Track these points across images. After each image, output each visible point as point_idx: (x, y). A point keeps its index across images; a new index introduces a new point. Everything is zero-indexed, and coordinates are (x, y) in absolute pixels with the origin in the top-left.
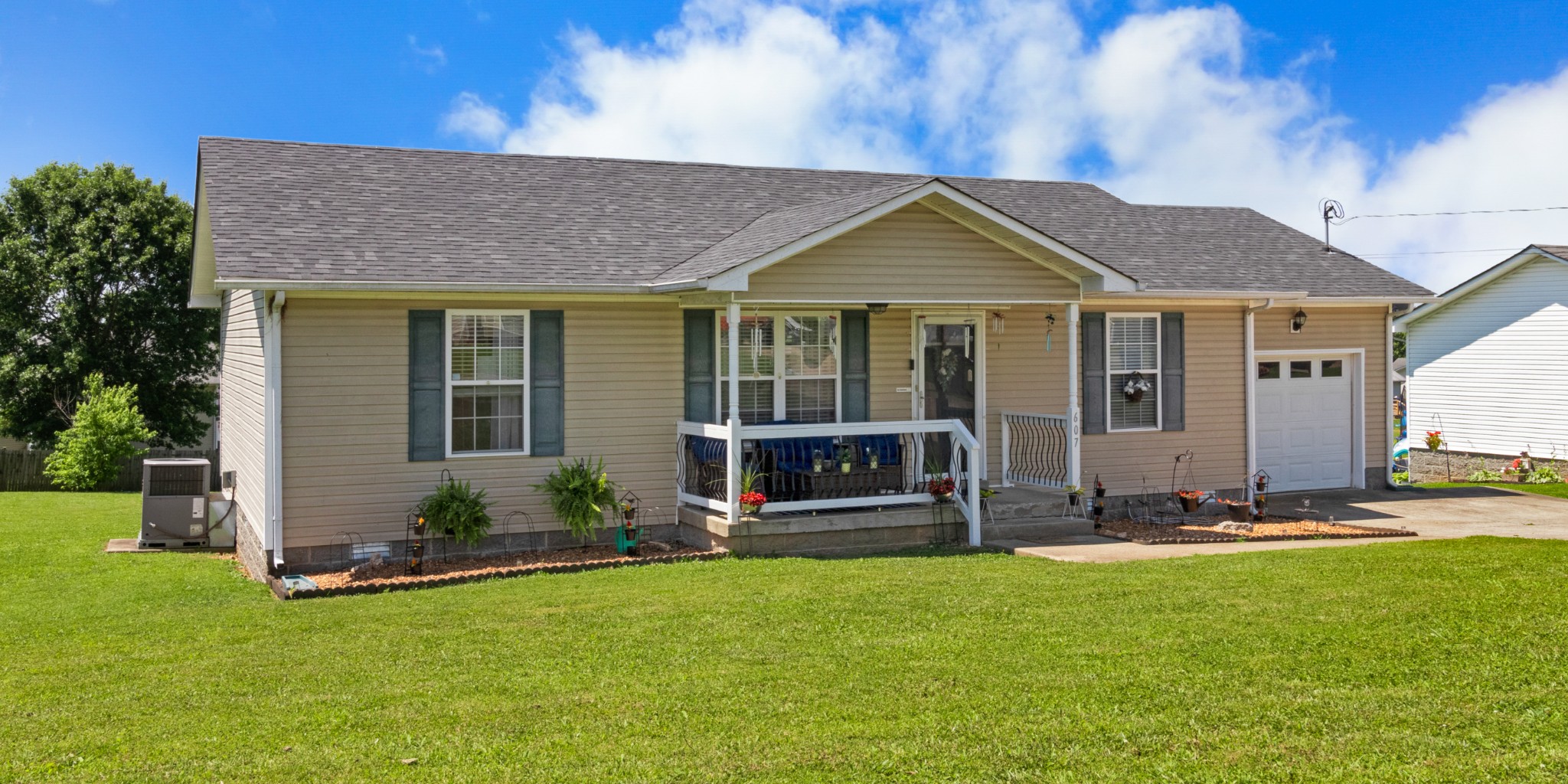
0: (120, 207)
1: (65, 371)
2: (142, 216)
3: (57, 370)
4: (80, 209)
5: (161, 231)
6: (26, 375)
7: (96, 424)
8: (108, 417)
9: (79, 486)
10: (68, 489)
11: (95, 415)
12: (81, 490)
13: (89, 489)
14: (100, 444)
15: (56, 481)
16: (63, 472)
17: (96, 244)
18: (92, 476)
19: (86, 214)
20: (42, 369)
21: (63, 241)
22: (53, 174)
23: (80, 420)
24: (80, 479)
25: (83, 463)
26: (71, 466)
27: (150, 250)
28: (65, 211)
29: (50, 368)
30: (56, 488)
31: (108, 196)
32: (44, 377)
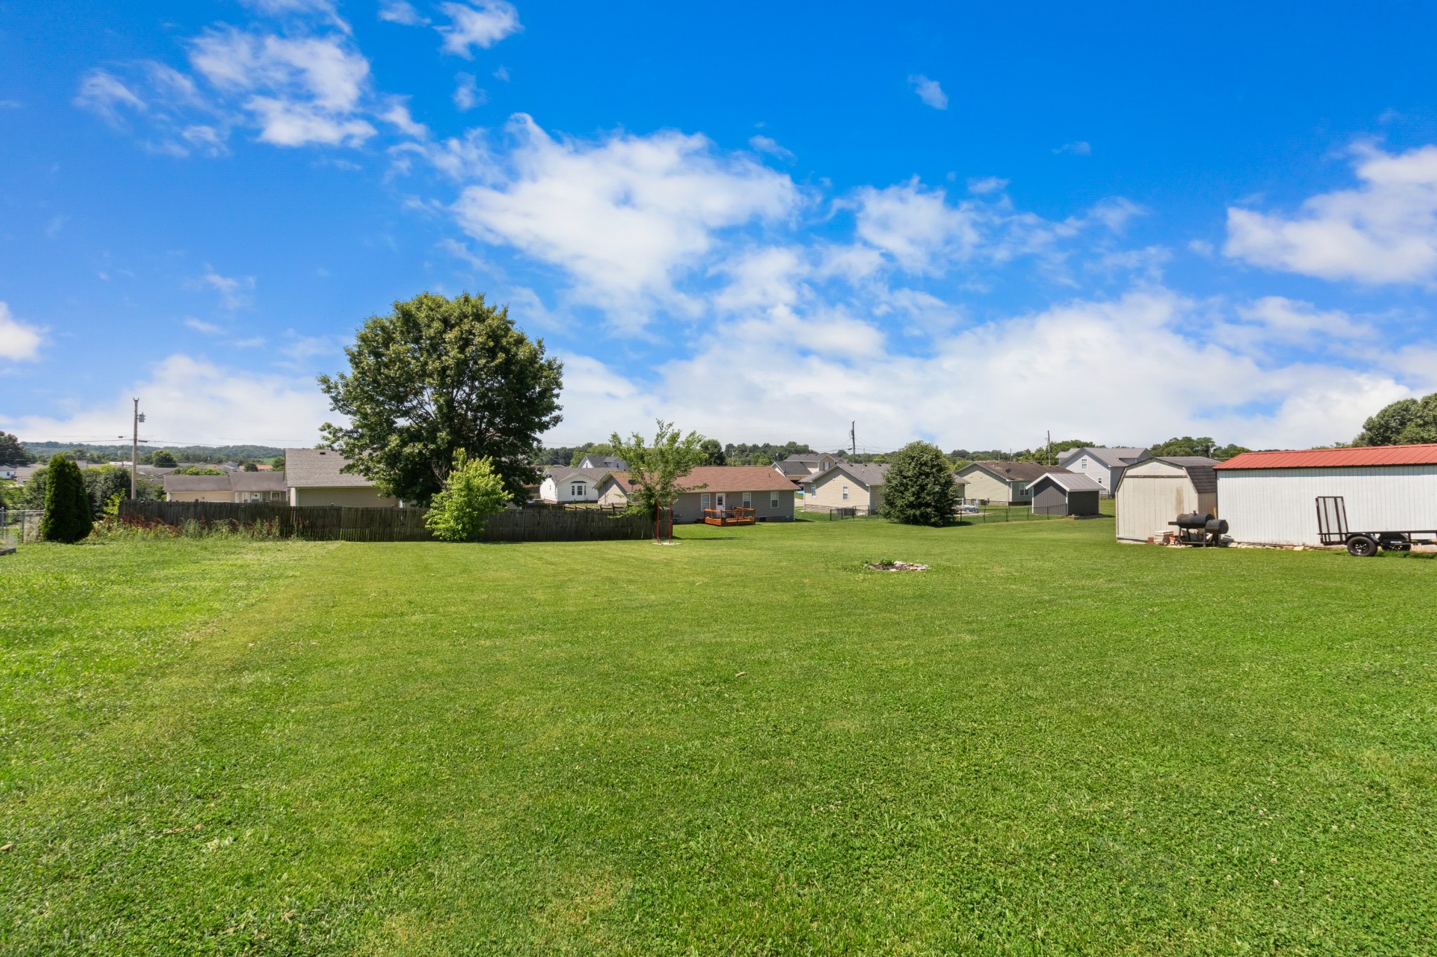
0: (477, 325)
1: (438, 447)
2: (493, 331)
3: (432, 446)
4: (447, 324)
5: (508, 342)
6: (407, 450)
7: (469, 487)
8: (476, 482)
9: (454, 537)
10: (445, 540)
11: (468, 480)
12: (455, 541)
13: (462, 540)
14: (469, 504)
15: (436, 533)
16: (442, 526)
17: (462, 350)
18: (464, 529)
19: (452, 327)
20: (420, 446)
21: (435, 347)
22: (425, 301)
23: (454, 483)
24: (454, 532)
25: (457, 519)
26: (447, 521)
27: (501, 357)
28: (437, 325)
29: (425, 446)
30: (436, 539)
31: (466, 317)
32: (420, 452)
